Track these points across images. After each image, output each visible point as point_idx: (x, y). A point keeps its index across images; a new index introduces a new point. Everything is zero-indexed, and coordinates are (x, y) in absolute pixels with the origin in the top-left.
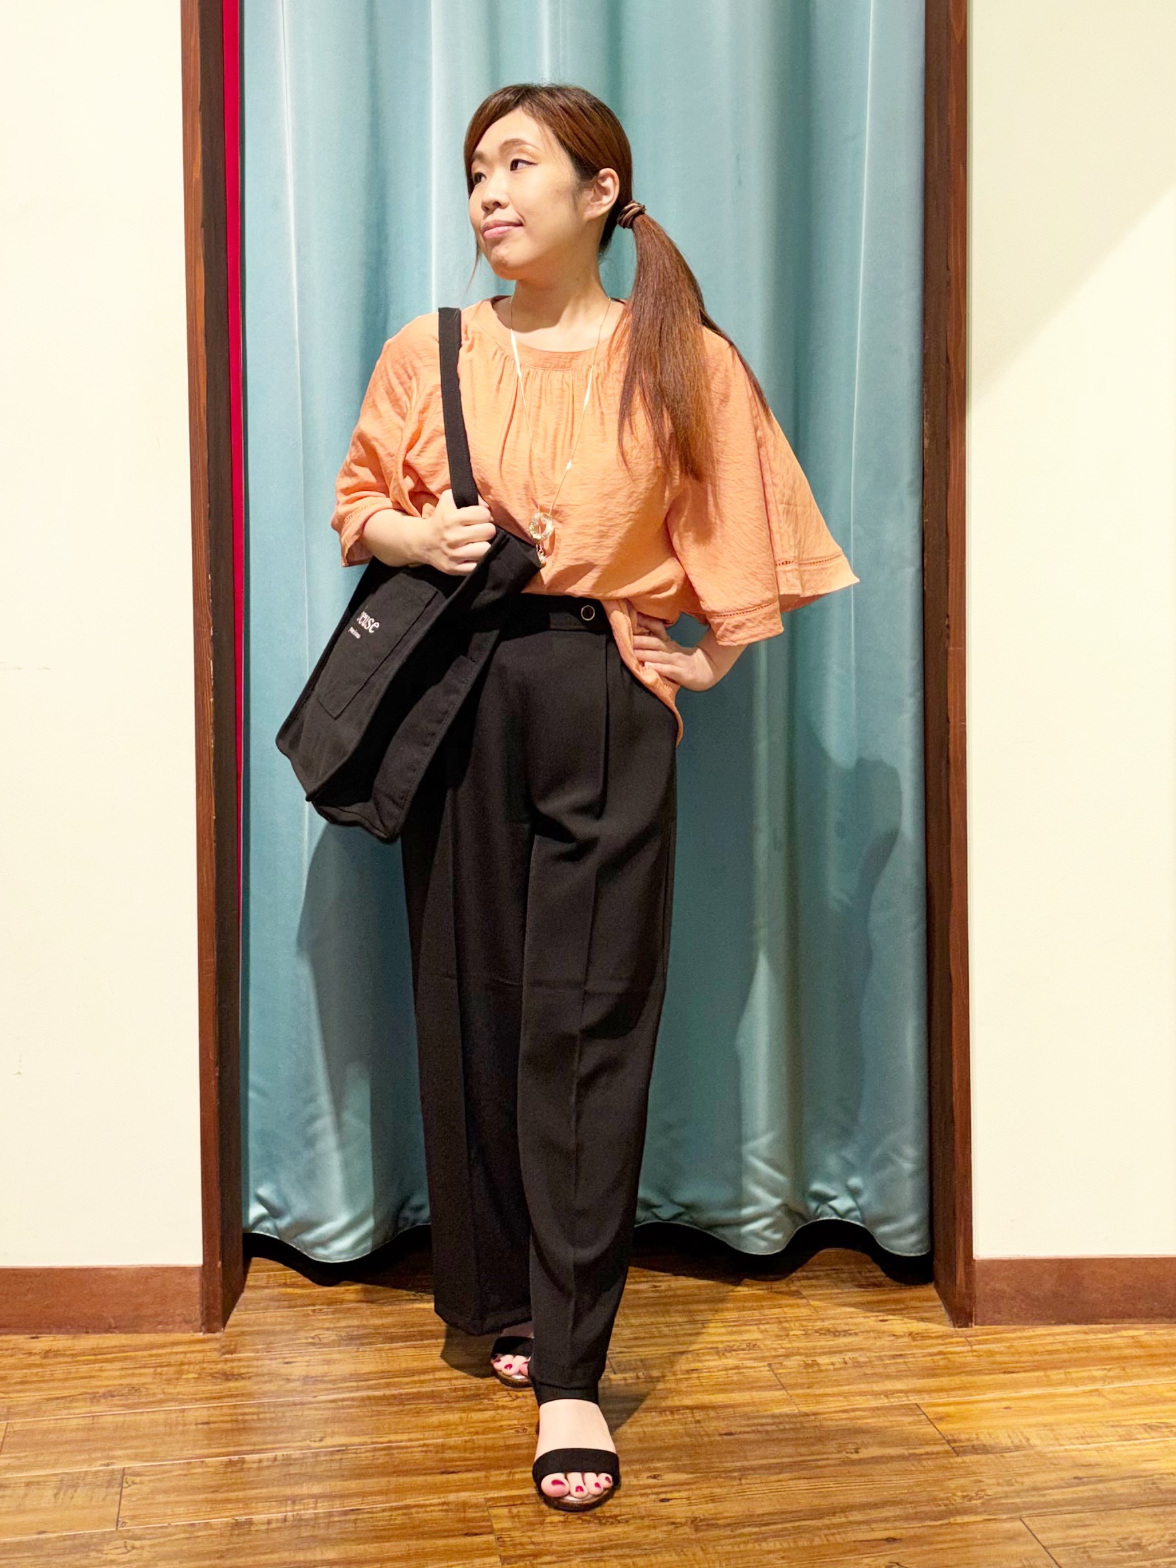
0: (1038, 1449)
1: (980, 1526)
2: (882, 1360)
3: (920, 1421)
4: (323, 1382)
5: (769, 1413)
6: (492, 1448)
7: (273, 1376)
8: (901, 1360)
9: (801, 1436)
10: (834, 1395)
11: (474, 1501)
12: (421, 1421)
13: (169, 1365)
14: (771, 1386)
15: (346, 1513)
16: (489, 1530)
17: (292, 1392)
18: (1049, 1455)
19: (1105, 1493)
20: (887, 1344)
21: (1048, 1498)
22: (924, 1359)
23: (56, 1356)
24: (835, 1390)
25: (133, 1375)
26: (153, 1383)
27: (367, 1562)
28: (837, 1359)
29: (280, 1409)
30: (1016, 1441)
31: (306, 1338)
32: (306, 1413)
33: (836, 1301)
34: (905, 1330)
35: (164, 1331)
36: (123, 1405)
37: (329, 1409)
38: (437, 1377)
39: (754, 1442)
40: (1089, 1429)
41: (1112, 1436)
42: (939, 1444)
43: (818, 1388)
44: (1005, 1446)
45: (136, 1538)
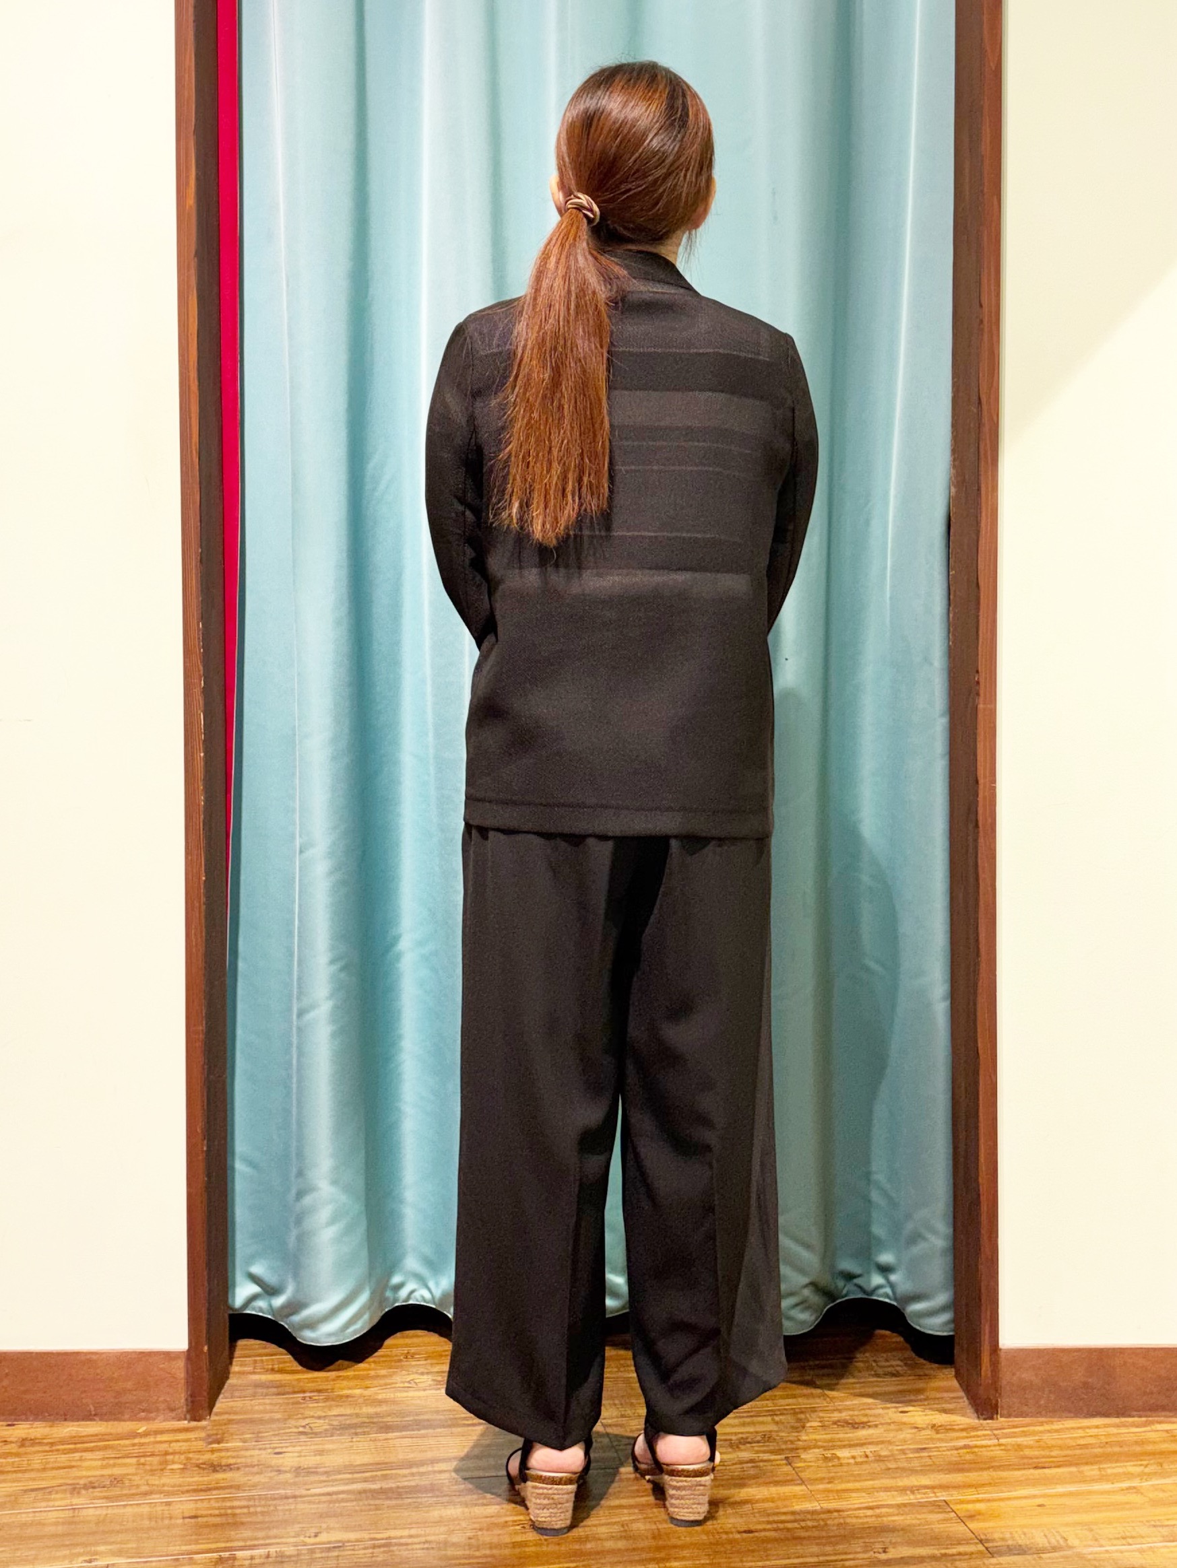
0: (1078, 1549)
2: (906, 1454)
3: (951, 1519)
4: (316, 1473)
5: (790, 1509)
6: (498, 1546)
7: (262, 1467)
8: (925, 1454)
9: (824, 1534)
10: (857, 1490)
12: (420, 1516)
13: (153, 1455)
14: (792, 1480)
17: (285, 1484)
18: (1089, 1557)
20: (909, 1436)
22: (952, 1452)
23: (33, 1445)
24: (858, 1485)
25: (114, 1465)
26: (133, 1475)
28: (858, 1452)
29: (271, 1502)
30: (1053, 1541)
31: (297, 1427)
32: (300, 1506)
33: (852, 1391)
34: (927, 1422)
35: (146, 1419)
36: (105, 1498)
37: (324, 1502)
38: (436, 1469)
39: (776, 1540)
40: (1129, 1529)
41: (1156, 1537)
42: (971, 1544)
43: (839, 1483)
44: (1041, 1546)
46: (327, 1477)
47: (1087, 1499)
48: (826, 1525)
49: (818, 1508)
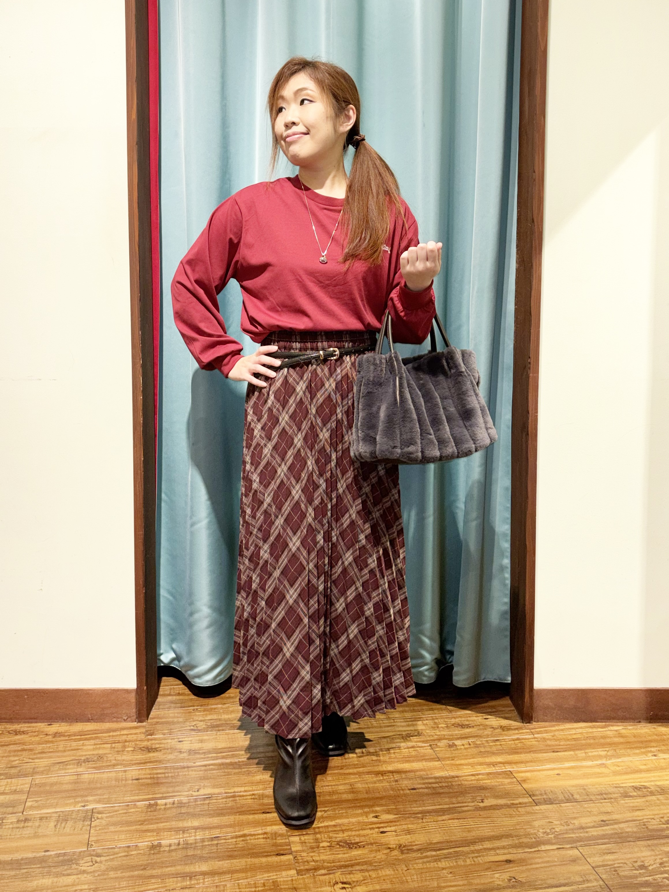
0: (579, 801)
1: (555, 852)
2: (488, 743)
3: (514, 782)
4: (199, 753)
5: (433, 776)
7: (173, 749)
8: (498, 743)
9: (451, 790)
10: (466, 764)
11: (281, 832)
12: (250, 778)
13: (118, 742)
14: (432, 759)
15: (209, 839)
16: (290, 851)
17: (183, 760)
18: (585, 806)
19: (619, 831)
20: (489, 733)
21: (590, 834)
23: (61, 736)
24: (466, 761)
25: (100, 748)
28: (465, 742)
29: (176, 771)
30: (567, 796)
31: (190, 726)
32: (190, 773)
34: (498, 725)
35: (117, 722)
36: (94, 768)
37: (203, 770)
38: (258, 751)
39: (427, 794)
41: (617, 793)
42: (525, 797)
43: (457, 760)
44: (561, 799)
45: (98, 856)
46: (205, 755)
47: (581, 771)
48: (452, 785)
49: (448, 775)
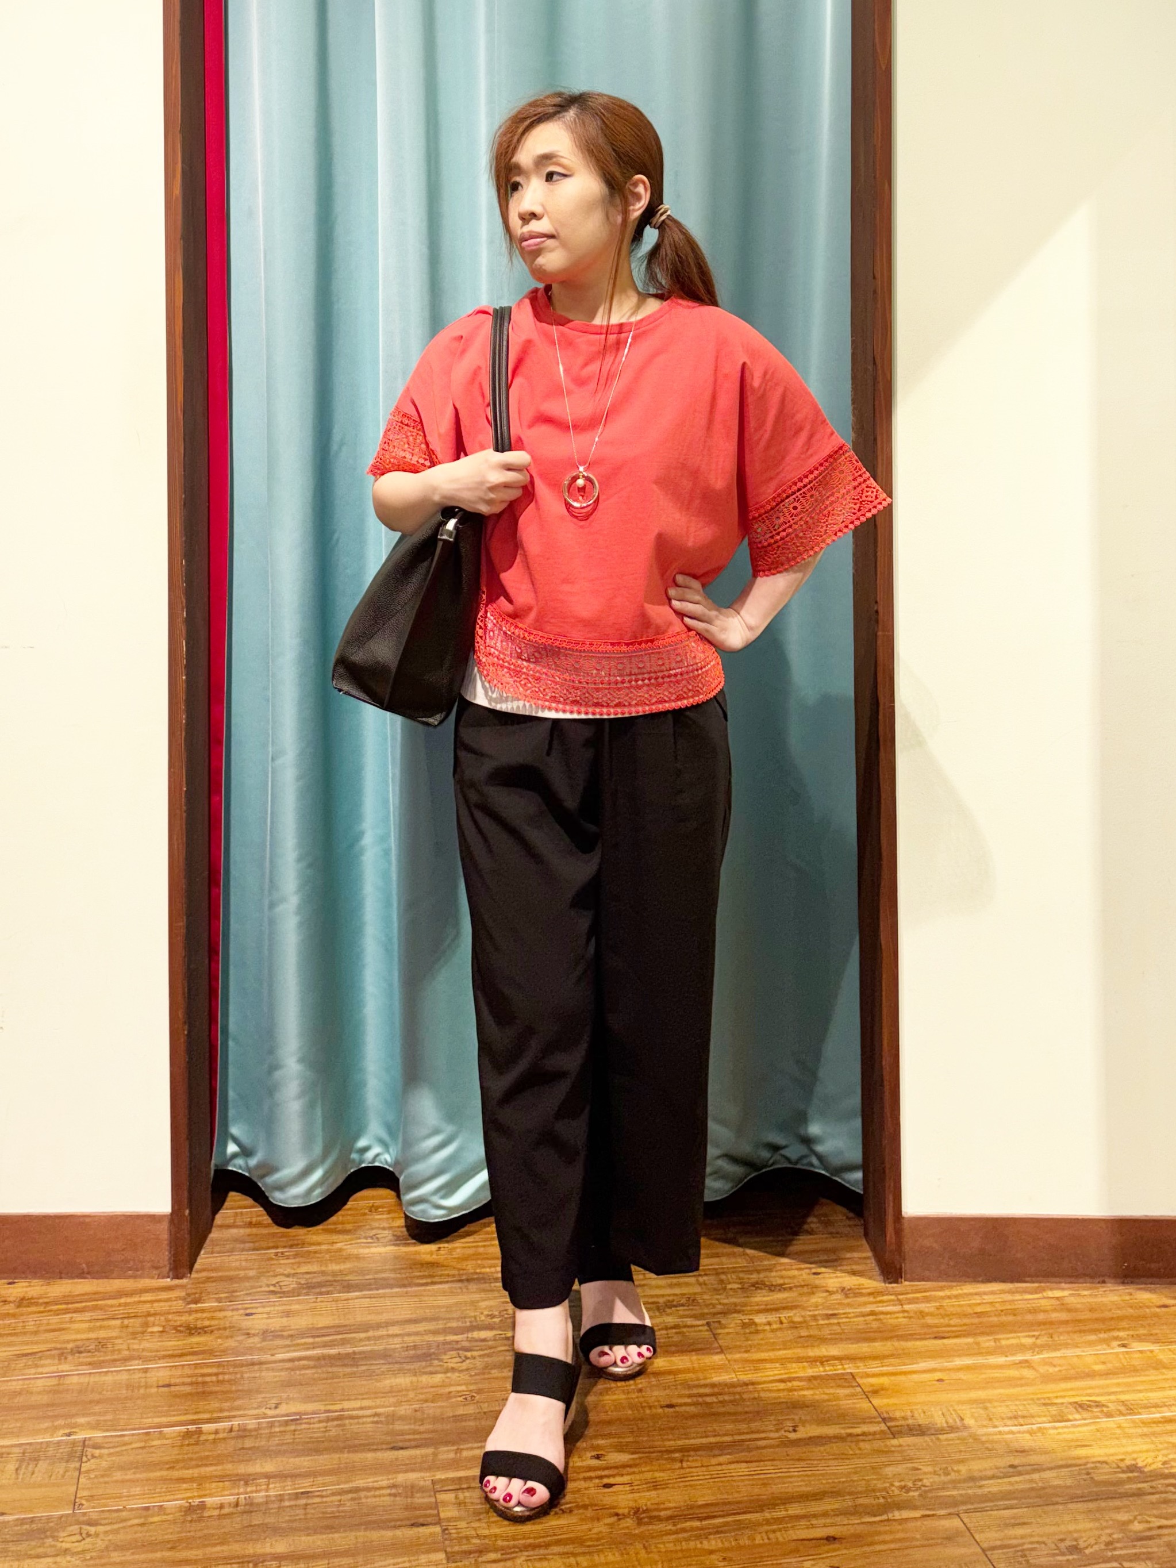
0: (973, 1430)
1: (919, 1523)
2: (817, 1320)
3: (856, 1395)
4: (282, 1337)
5: (708, 1381)
6: (441, 1419)
7: (233, 1330)
8: (836, 1321)
9: (740, 1409)
10: (772, 1361)
11: (422, 1483)
12: (374, 1385)
13: (135, 1316)
14: (712, 1349)
15: (297, 1496)
16: (437, 1518)
17: (250, 1350)
18: (984, 1439)
19: (1040, 1484)
20: (820, 1300)
21: (986, 1490)
22: (855, 1320)
23: (29, 1304)
24: (771, 1355)
25: (101, 1328)
26: (116, 1338)
27: (314, 1557)
28: (773, 1317)
29: (239, 1369)
30: (951, 1421)
32: (263, 1374)
34: (838, 1285)
35: (134, 1277)
36: (90, 1364)
37: (287, 1369)
38: (390, 1332)
39: (693, 1416)
40: (1021, 1408)
41: (1045, 1416)
42: (875, 1423)
43: (755, 1352)
44: (939, 1426)
45: (90, 1523)
46: (291, 1341)
47: (982, 1374)
48: (744, 1400)
49: (735, 1380)
